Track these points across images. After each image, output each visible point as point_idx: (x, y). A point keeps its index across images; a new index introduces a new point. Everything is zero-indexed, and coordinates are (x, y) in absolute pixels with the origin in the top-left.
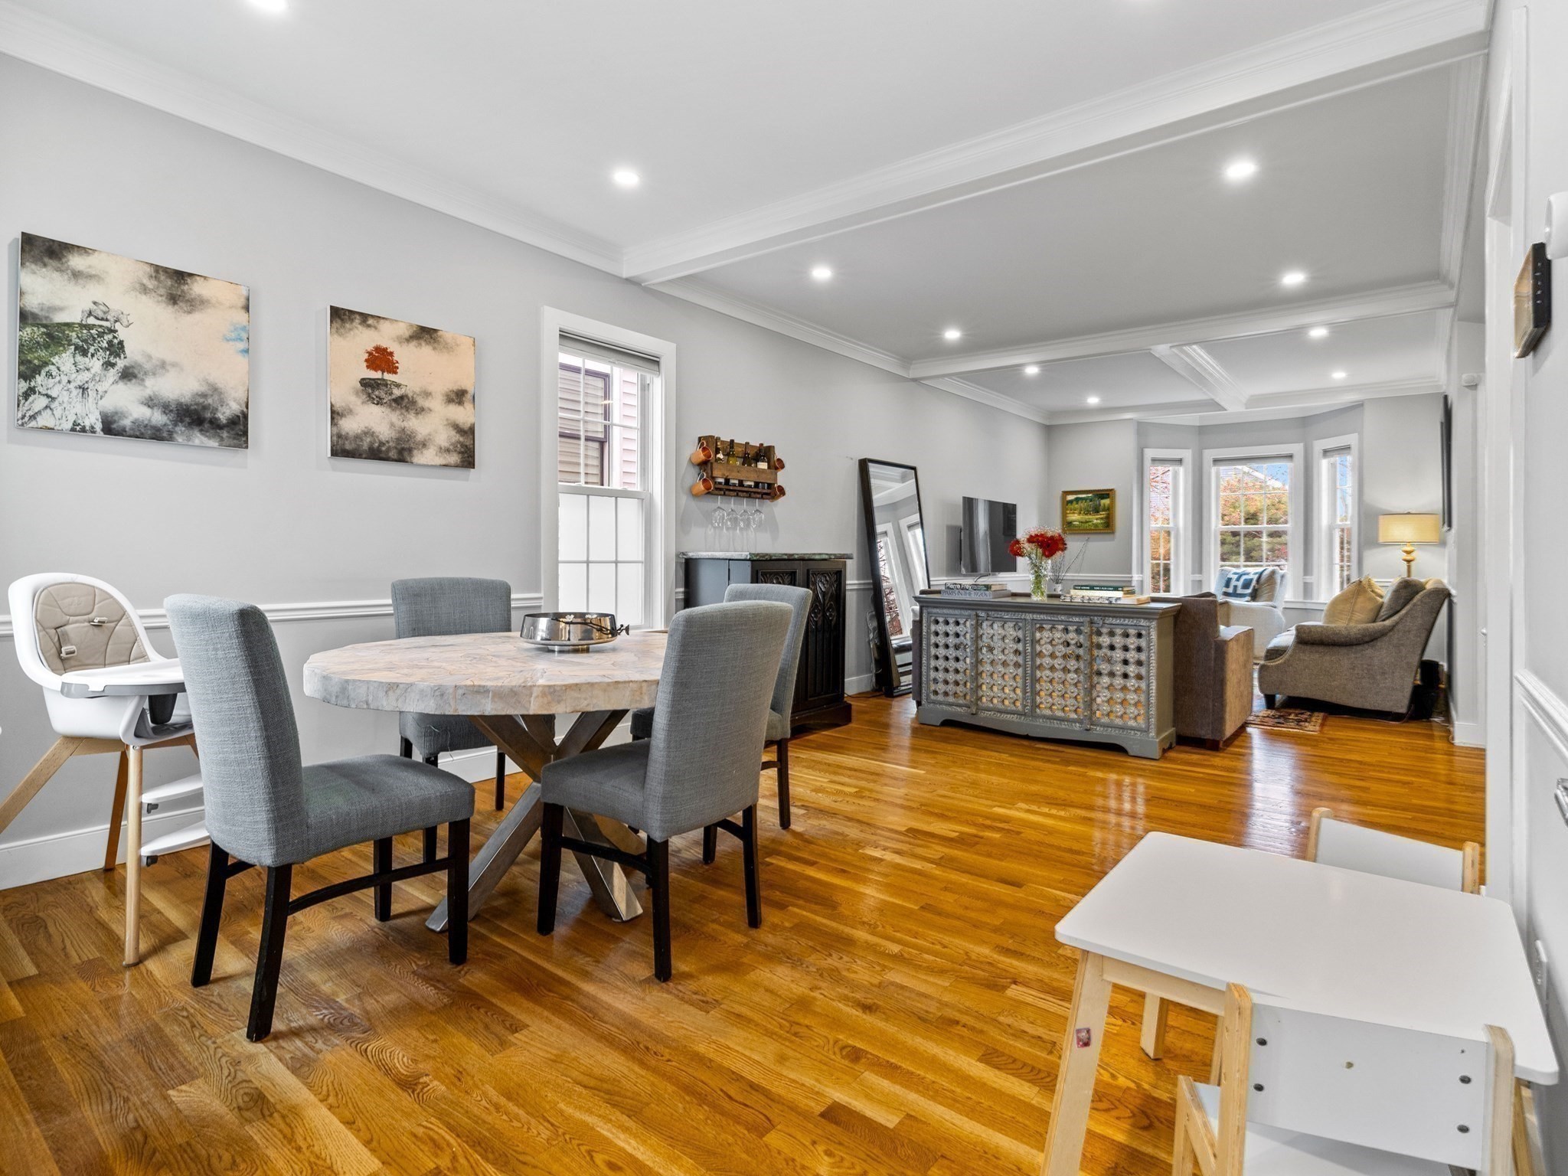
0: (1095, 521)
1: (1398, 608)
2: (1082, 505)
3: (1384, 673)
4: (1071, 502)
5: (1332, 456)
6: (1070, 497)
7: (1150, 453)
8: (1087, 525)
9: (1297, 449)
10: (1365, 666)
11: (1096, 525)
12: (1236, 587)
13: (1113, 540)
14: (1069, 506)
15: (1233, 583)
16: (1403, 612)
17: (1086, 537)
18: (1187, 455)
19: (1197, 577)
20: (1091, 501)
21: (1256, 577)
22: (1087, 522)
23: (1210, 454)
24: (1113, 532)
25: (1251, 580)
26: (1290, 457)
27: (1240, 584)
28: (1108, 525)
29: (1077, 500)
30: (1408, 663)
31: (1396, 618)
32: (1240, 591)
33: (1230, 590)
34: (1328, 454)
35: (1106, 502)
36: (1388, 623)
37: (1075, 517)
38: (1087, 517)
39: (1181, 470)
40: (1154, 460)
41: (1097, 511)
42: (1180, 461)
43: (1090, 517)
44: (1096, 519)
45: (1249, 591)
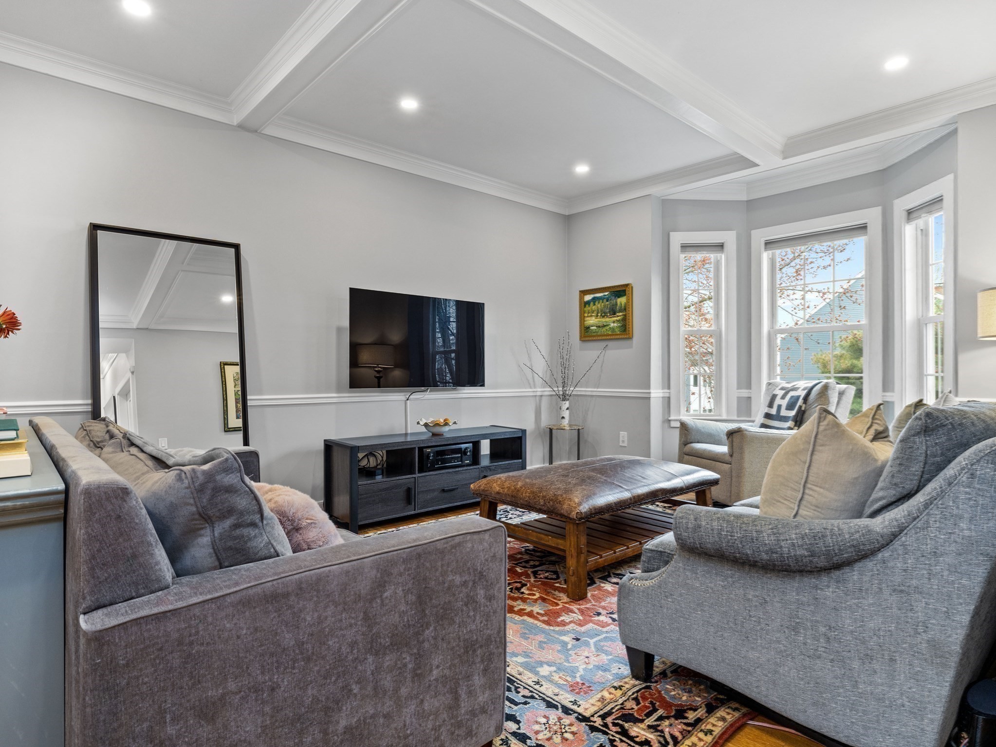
0: (612, 325)
1: (909, 486)
2: (599, 305)
3: (868, 658)
4: (588, 303)
5: (919, 217)
6: (588, 298)
7: (678, 238)
8: (604, 329)
9: (872, 216)
10: (822, 629)
11: (613, 329)
12: (779, 407)
13: (631, 347)
14: (587, 308)
15: (778, 401)
16: (920, 498)
17: (602, 344)
18: (729, 238)
19: (744, 393)
20: (607, 301)
21: (803, 394)
22: (604, 326)
23: (759, 236)
24: (630, 338)
25: (798, 397)
26: (863, 228)
27: (784, 403)
28: (625, 331)
29: (594, 299)
30: (933, 644)
31: (898, 513)
32: (784, 413)
33: (773, 411)
34: (914, 215)
35: (622, 300)
36: (880, 524)
37: (591, 321)
38: (604, 320)
39: (723, 257)
40: (685, 247)
41: (613, 312)
42: (720, 247)
43: (607, 320)
44: (613, 322)
45: (792, 413)
